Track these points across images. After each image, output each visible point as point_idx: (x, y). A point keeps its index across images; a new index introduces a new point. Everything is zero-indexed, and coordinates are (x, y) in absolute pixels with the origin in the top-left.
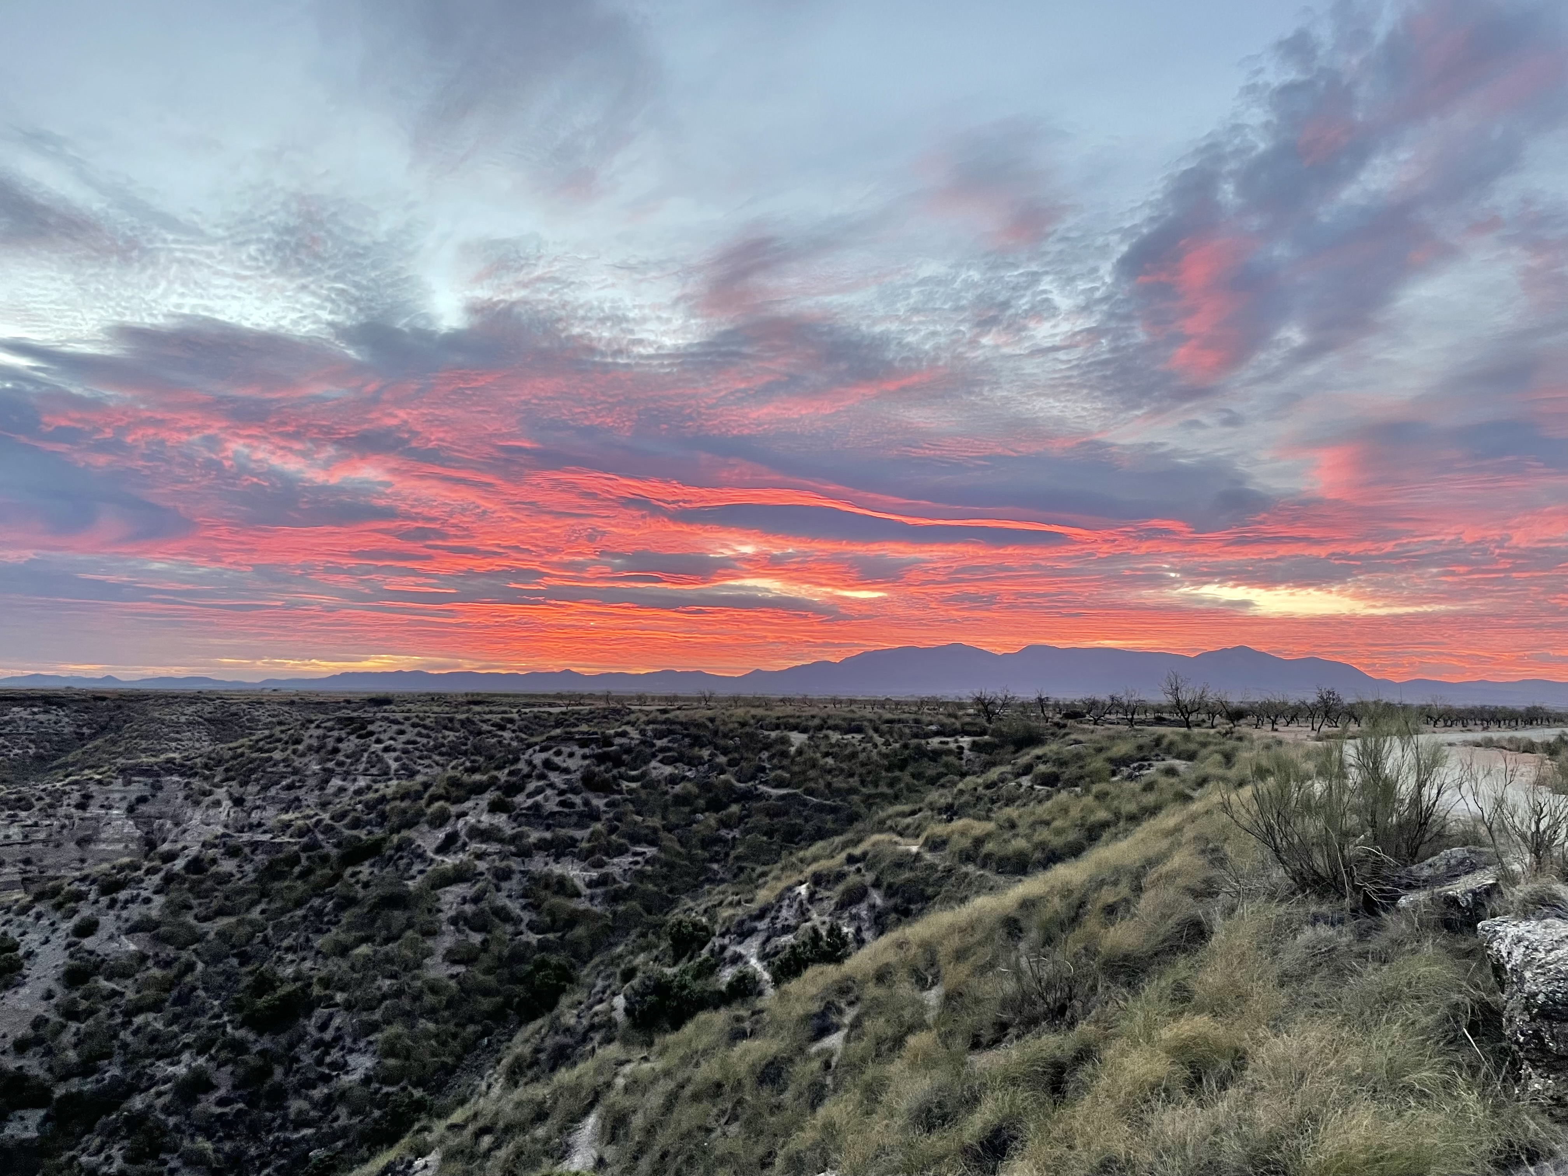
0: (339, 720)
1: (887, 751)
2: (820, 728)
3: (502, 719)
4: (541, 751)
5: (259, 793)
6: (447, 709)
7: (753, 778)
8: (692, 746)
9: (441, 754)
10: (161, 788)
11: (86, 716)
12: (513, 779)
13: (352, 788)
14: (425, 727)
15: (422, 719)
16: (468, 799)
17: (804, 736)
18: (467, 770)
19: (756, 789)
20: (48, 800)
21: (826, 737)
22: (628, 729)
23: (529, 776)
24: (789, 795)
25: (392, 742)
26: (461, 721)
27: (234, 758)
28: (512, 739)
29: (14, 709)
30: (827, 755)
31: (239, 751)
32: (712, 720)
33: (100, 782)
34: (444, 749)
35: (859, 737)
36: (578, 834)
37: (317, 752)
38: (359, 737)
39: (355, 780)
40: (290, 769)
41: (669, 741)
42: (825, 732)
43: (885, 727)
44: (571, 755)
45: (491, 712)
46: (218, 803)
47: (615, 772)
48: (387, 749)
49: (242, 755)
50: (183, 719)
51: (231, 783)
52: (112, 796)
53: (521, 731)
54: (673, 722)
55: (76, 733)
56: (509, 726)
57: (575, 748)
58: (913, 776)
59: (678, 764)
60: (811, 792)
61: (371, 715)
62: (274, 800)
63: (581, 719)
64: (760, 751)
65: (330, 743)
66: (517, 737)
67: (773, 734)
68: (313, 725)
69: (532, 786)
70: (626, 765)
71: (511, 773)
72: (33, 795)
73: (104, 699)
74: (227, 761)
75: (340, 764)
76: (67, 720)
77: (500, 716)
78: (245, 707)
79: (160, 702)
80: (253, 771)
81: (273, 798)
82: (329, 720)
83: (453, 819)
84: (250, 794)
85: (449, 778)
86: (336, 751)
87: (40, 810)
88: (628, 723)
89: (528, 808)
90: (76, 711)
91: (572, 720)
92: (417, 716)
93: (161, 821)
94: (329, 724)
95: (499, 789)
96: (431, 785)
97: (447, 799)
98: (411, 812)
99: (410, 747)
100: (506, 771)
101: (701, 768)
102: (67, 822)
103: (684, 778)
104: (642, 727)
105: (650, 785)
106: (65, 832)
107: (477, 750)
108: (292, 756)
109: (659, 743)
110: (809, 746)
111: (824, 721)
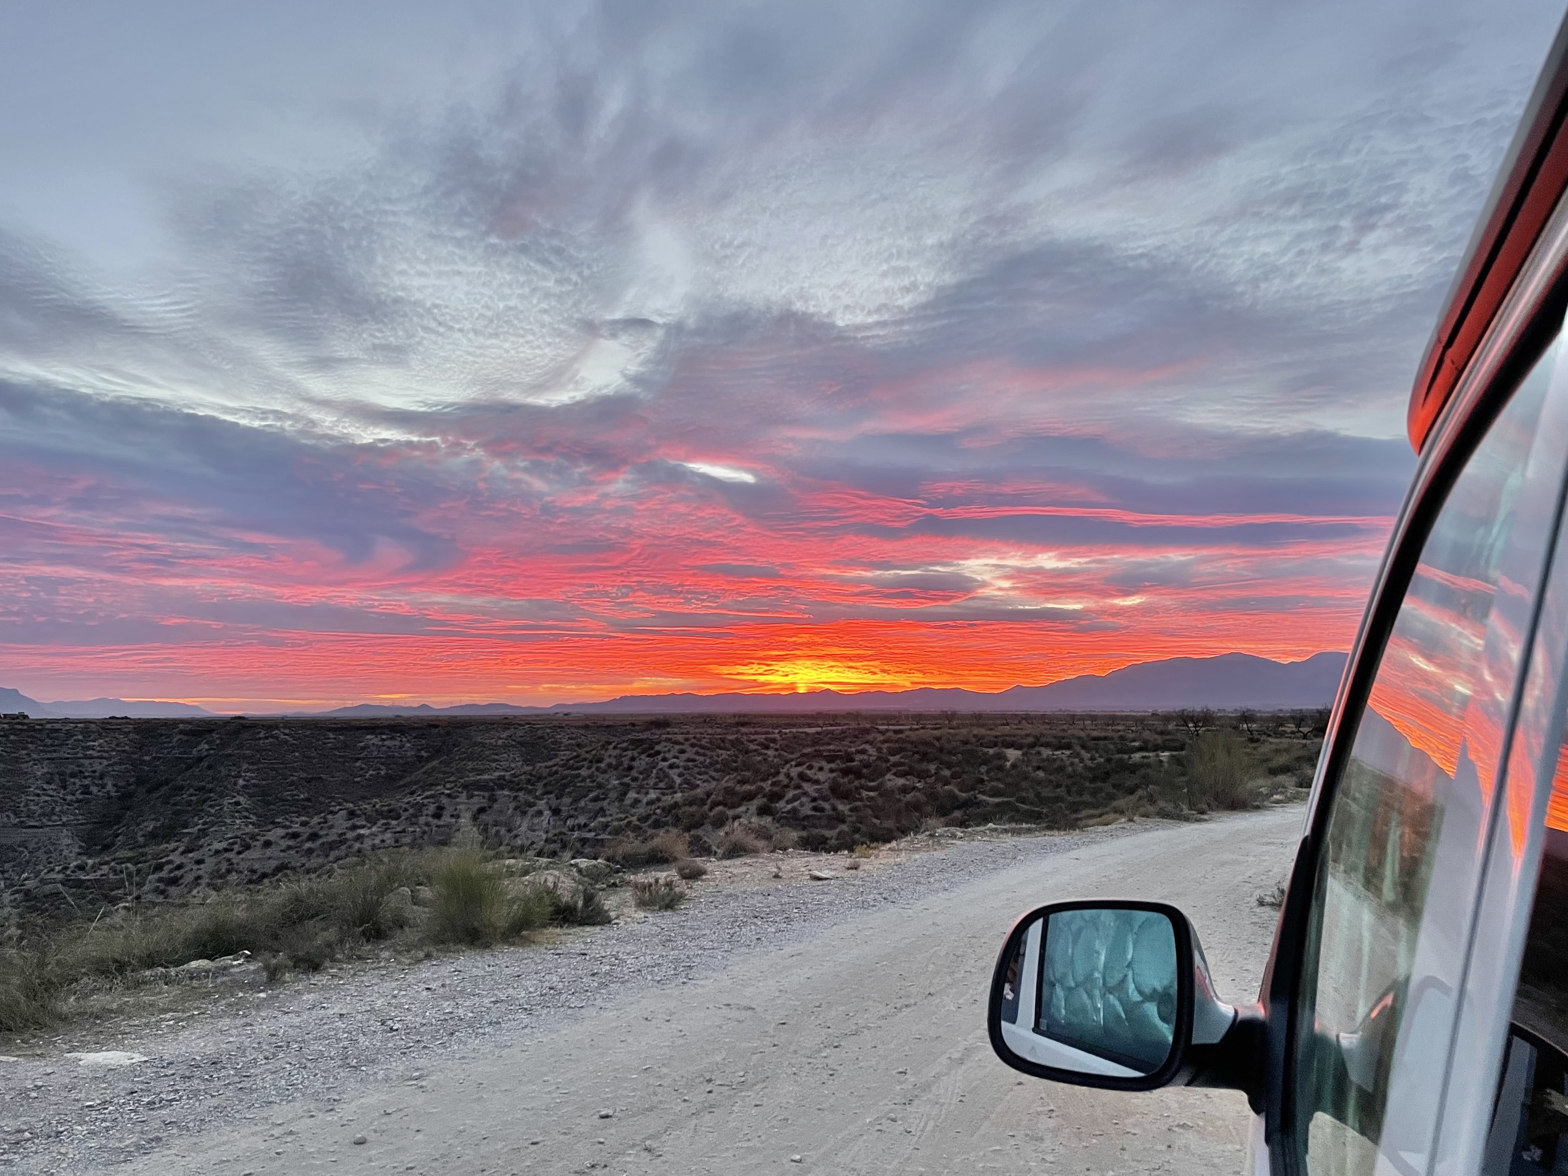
0: (633, 742)
1: (1093, 766)
2: (1032, 746)
3: (766, 739)
4: (796, 766)
5: (571, 804)
6: (719, 730)
7: (973, 789)
8: (921, 761)
9: (716, 770)
10: (496, 800)
11: (423, 742)
12: (776, 789)
13: (645, 800)
14: (703, 747)
15: (699, 740)
16: (739, 805)
17: (1018, 753)
18: (739, 782)
19: (976, 798)
20: (411, 811)
21: (1039, 753)
22: (867, 747)
23: (787, 786)
24: (1003, 803)
25: (675, 760)
26: (730, 741)
27: (551, 774)
28: (775, 757)
29: (368, 737)
30: (1039, 768)
31: (554, 769)
32: (938, 739)
33: (449, 796)
34: (718, 766)
35: (1068, 752)
36: (827, 833)
37: (616, 769)
38: (649, 756)
39: (647, 793)
40: (595, 784)
41: (901, 758)
42: (1037, 749)
43: (1091, 744)
44: (821, 769)
45: (756, 733)
46: (540, 813)
47: (857, 783)
48: (671, 767)
49: (556, 772)
50: (500, 742)
51: (549, 796)
52: (458, 807)
53: (782, 750)
54: (904, 741)
55: (417, 756)
56: (772, 745)
57: (824, 764)
58: (1114, 786)
59: (908, 777)
60: (1023, 801)
61: (656, 737)
62: (583, 810)
63: (834, 738)
64: (980, 765)
65: (626, 762)
66: (779, 755)
67: (991, 751)
68: (611, 747)
69: (790, 794)
70: (866, 778)
71: (773, 784)
72: (401, 807)
73: (436, 726)
74: (545, 778)
75: (635, 779)
76: (409, 745)
77: (764, 736)
78: (549, 731)
79: (481, 728)
80: (565, 786)
81: (583, 808)
82: (624, 742)
83: (731, 820)
84: (564, 806)
85: (725, 788)
86: (630, 768)
87: (406, 819)
88: (867, 742)
89: (788, 812)
90: (415, 738)
91: (826, 739)
92: (694, 738)
93: (497, 828)
94: (624, 745)
95: (764, 796)
96: (712, 794)
97: (725, 805)
98: (698, 815)
99: (690, 764)
100: (770, 782)
101: (928, 780)
102: (426, 829)
103: (914, 788)
104: (879, 745)
105: (886, 794)
106: (426, 837)
107: (746, 767)
108: (596, 773)
109: (893, 759)
110: (1023, 761)
111: (1037, 738)
